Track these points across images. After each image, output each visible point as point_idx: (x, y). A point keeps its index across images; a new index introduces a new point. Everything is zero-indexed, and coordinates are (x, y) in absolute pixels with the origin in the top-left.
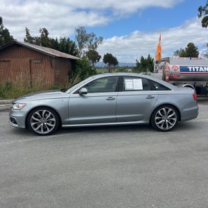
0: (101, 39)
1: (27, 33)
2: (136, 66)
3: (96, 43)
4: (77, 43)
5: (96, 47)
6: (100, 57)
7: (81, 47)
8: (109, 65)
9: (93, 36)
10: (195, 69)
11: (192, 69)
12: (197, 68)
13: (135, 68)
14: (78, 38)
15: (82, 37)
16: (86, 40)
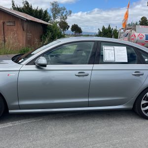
0: (70, 12)
1: (13, 4)
3: (66, 15)
4: (52, 14)
5: (66, 18)
6: (69, 26)
7: (55, 17)
8: (75, 33)
9: (65, 9)
14: (52, 10)
15: (56, 10)
16: (59, 12)
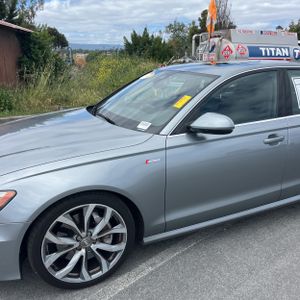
2: (123, 48)
10: (271, 52)
11: (266, 51)
12: (273, 49)
13: (122, 51)
